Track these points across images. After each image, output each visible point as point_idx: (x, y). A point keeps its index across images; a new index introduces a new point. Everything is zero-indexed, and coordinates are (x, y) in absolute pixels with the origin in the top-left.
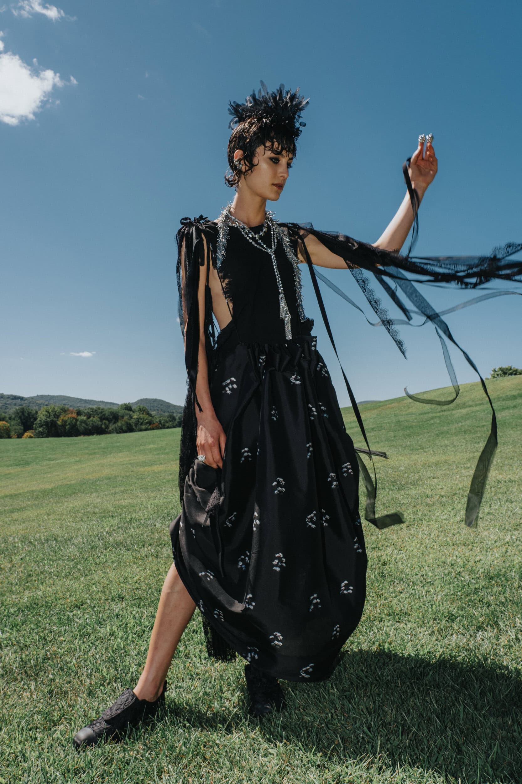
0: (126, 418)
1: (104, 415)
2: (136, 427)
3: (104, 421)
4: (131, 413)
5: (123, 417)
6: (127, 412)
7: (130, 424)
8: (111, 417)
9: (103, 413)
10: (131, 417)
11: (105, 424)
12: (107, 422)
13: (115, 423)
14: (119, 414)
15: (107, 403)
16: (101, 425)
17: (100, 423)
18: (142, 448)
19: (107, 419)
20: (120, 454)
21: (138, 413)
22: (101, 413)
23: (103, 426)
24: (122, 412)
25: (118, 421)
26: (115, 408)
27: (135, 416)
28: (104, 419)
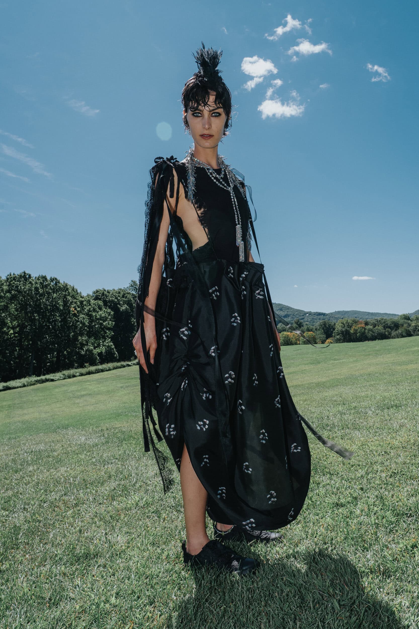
0: (405, 325)
1: (387, 324)
2: (414, 333)
3: (387, 329)
4: (409, 321)
5: (402, 325)
6: (406, 321)
7: (409, 331)
8: (393, 325)
9: (386, 323)
10: (409, 325)
11: (388, 331)
12: (389, 330)
13: (396, 330)
14: (399, 323)
15: (390, 314)
16: (385, 332)
17: (384, 331)
18: (407, 350)
19: (390, 327)
20: (389, 356)
21: (415, 322)
22: (385, 322)
23: (386, 333)
24: (401, 321)
25: (398, 329)
26: (396, 319)
27: (413, 324)
28: (387, 327)
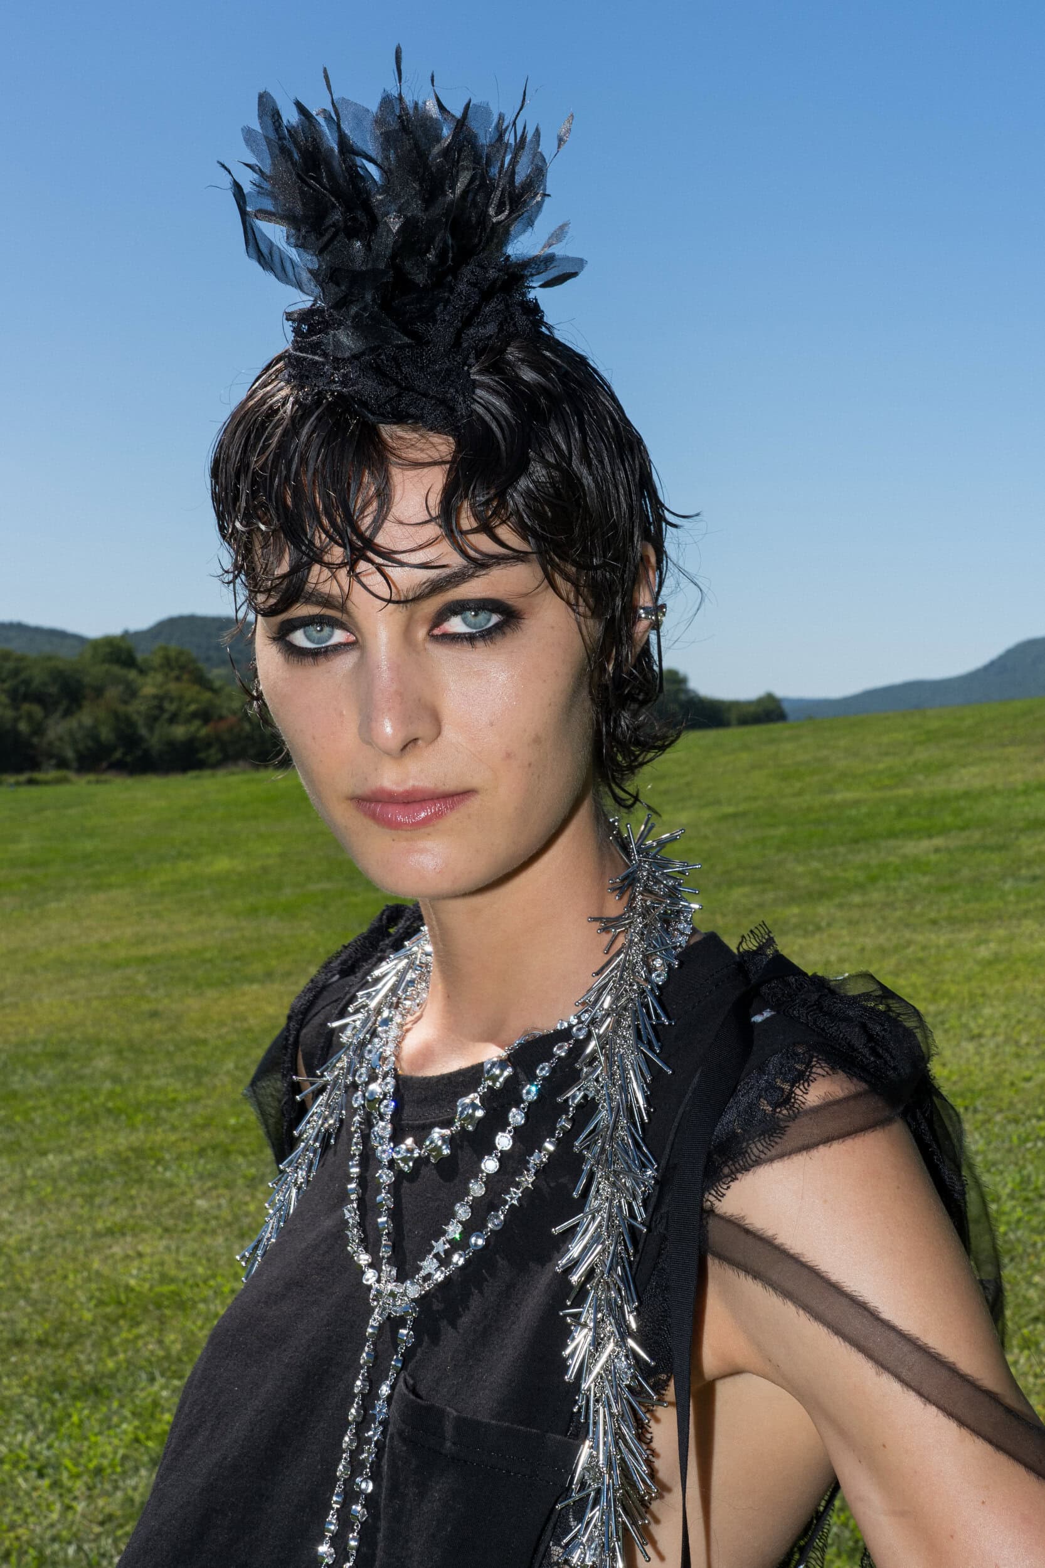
0: (113, 693)
1: (27, 682)
2: (151, 729)
3: (26, 707)
4: (132, 674)
5: (99, 691)
6: (116, 669)
7: (129, 722)
8: (53, 690)
9: (24, 676)
10: (132, 692)
11: (30, 717)
12: (37, 710)
13: (68, 713)
14: (87, 680)
15: (38, 630)
16: (16, 720)
17: (9, 713)
18: (184, 869)
19: (39, 698)
20: (97, 900)
21: (159, 678)
22: (16, 672)
23: (23, 726)
24: (96, 672)
25: (80, 707)
26: (67, 655)
27: (149, 687)
28: (26, 697)
